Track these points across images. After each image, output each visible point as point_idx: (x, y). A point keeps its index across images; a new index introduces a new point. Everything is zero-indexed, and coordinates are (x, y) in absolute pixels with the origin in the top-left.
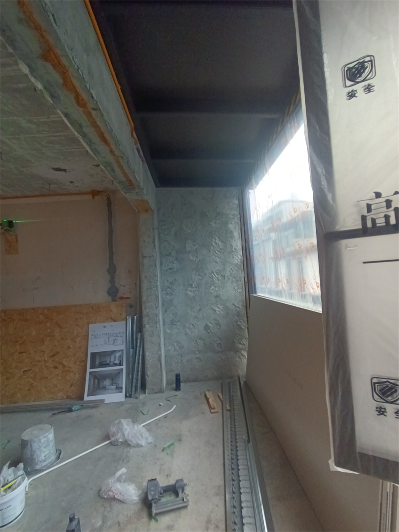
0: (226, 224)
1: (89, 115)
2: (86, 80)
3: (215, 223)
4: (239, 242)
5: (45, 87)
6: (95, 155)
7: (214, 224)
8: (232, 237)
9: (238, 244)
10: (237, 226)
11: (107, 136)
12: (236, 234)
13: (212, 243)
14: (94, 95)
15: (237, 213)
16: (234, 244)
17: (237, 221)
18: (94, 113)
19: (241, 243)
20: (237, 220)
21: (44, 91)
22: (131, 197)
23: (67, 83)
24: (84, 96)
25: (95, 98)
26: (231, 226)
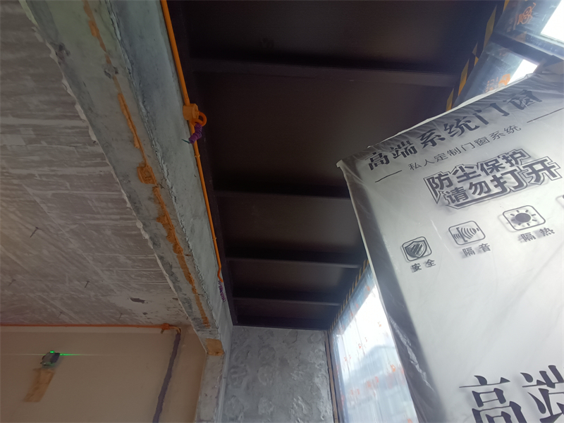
0: (311, 377)
1: (181, 259)
2: (187, 235)
3: (298, 375)
4: (328, 406)
5: (151, 238)
6: (176, 291)
7: (296, 376)
8: (319, 397)
9: (327, 409)
10: (325, 381)
11: (193, 276)
12: (325, 393)
13: (293, 405)
14: (190, 245)
15: (324, 362)
16: (322, 408)
17: (325, 374)
18: (186, 258)
19: (331, 408)
20: (324, 372)
21: (149, 240)
22: (203, 335)
23: (170, 236)
24: (182, 245)
25: (191, 247)
26: (317, 380)
